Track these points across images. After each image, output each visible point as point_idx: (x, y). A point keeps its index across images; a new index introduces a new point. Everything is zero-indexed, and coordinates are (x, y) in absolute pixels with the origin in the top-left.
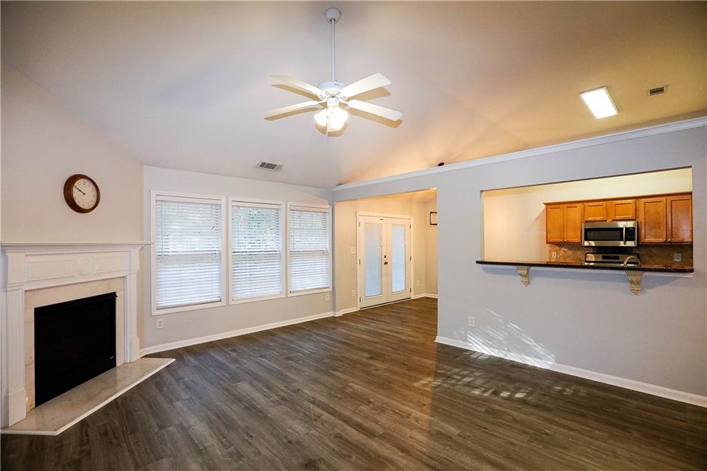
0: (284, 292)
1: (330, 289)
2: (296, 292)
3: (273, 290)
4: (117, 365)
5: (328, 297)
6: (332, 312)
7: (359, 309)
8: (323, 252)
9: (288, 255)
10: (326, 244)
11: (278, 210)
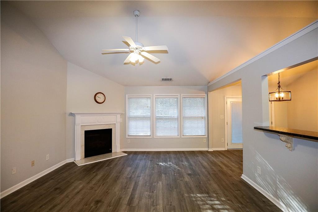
0: (179, 135)
1: (206, 137)
2: (186, 136)
3: (174, 134)
4: (112, 152)
5: (205, 141)
6: (207, 148)
7: (227, 150)
8: (202, 118)
9: (182, 119)
10: (204, 114)
11: (177, 98)
